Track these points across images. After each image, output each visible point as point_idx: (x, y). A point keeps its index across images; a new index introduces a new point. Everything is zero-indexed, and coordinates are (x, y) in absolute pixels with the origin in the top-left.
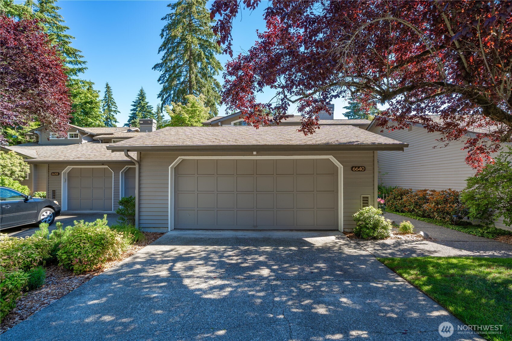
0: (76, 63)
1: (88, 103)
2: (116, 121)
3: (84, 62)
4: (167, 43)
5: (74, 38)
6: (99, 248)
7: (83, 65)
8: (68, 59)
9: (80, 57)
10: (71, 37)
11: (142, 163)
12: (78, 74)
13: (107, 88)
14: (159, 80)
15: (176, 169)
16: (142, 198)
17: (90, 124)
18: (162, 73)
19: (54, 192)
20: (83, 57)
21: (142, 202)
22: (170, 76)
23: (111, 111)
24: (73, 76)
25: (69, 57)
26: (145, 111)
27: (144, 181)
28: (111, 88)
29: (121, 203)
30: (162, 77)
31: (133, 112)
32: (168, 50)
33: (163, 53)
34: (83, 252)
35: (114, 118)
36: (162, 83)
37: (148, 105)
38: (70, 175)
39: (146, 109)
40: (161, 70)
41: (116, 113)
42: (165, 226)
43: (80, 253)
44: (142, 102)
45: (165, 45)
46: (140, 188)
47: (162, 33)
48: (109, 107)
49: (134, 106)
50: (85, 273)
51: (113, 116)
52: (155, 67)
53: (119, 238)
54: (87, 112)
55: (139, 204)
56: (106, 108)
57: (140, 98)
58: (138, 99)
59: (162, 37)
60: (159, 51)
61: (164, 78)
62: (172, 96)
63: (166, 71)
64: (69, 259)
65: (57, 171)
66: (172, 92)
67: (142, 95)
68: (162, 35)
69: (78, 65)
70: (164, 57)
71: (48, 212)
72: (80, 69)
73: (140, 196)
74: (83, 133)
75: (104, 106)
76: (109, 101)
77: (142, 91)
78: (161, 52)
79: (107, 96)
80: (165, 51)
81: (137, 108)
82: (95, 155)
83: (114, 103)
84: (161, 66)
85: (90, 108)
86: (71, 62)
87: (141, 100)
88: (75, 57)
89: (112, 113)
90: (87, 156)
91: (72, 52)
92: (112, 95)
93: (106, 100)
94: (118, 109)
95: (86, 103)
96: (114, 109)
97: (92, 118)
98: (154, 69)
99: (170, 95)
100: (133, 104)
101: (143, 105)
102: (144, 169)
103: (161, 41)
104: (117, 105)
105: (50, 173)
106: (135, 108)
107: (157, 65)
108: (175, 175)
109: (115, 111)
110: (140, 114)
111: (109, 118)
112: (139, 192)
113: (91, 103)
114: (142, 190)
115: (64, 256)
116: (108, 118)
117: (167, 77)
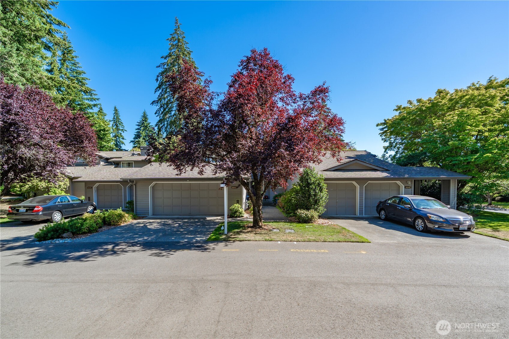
0: (92, 100)
1: (102, 130)
2: (123, 139)
3: (98, 99)
4: (161, 86)
5: (89, 79)
6: (120, 218)
7: (97, 101)
8: (85, 97)
9: (95, 95)
10: (87, 79)
11: (137, 185)
12: (93, 108)
13: (115, 110)
14: (156, 113)
15: (153, 187)
16: (137, 201)
17: (104, 146)
18: (158, 107)
19: (89, 198)
20: (97, 95)
21: (137, 202)
22: (164, 110)
23: (119, 129)
24: (90, 110)
25: (86, 95)
26: (147, 130)
27: (138, 193)
28: (118, 111)
29: (128, 203)
30: (158, 111)
31: (137, 130)
32: (162, 90)
33: (158, 93)
34: (114, 219)
35: (121, 136)
36: (158, 116)
37: (150, 125)
38: (98, 188)
39: (149, 129)
40: (157, 105)
41: (124, 132)
42: (148, 213)
43: (113, 219)
44: (145, 123)
45: (159, 87)
46: (136, 196)
47: (157, 78)
48: (117, 126)
49: (139, 125)
50: (115, 225)
51: (121, 134)
52: (153, 103)
53: (126, 215)
54: (101, 138)
55: (136, 204)
56: (115, 127)
57: (144, 119)
58: (141, 120)
59: (157, 81)
60: (155, 92)
61: (159, 112)
62: (166, 125)
63: (161, 107)
64: (110, 221)
65: (91, 186)
66: (166, 123)
67: (145, 117)
68: (157, 80)
69: (93, 101)
70: (159, 96)
71: (91, 208)
72: (95, 105)
73: (136, 200)
74: (101, 157)
75: (113, 126)
76: (117, 121)
77: (144, 113)
78: (156, 92)
79: (115, 117)
80: (160, 91)
81: (141, 128)
82: (112, 177)
83: (122, 123)
84: (157, 103)
85: (104, 134)
86: (88, 99)
87: (144, 120)
88: (91, 95)
89: (120, 132)
90: (108, 177)
91: (89, 92)
92: (120, 116)
93: (114, 121)
94: (125, 129)
95: (100, 131)
96: (122, 128)
97: (105, 142)
98: (152, 105)
99: (164, 125)
100: (138, 124)
101: (146, 125)
102: (138, 187)
103: (157, 85)
104: (124, 125)
105: (87, 187)
106: (139, 127)
107: (154, 101)
108: (153, 190)
109: (122, 130)
110: (144, 133)
111: (118, 136)
112: (136, 198)
113: (104, 130)
114: (137, 197)
115: (108, 220)
116: (116, 136)
117: (162, 110)
